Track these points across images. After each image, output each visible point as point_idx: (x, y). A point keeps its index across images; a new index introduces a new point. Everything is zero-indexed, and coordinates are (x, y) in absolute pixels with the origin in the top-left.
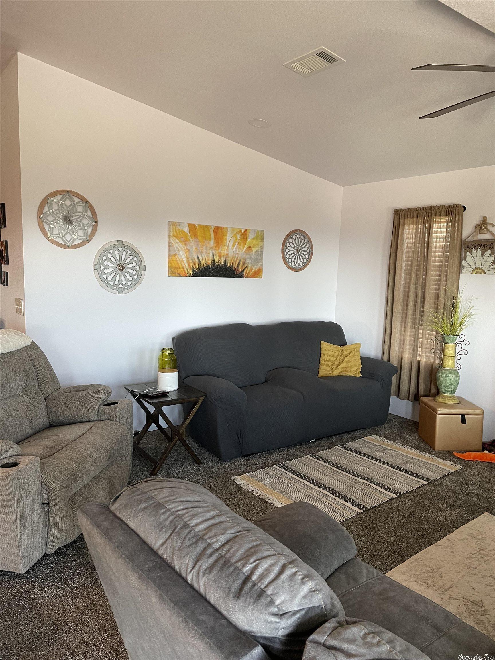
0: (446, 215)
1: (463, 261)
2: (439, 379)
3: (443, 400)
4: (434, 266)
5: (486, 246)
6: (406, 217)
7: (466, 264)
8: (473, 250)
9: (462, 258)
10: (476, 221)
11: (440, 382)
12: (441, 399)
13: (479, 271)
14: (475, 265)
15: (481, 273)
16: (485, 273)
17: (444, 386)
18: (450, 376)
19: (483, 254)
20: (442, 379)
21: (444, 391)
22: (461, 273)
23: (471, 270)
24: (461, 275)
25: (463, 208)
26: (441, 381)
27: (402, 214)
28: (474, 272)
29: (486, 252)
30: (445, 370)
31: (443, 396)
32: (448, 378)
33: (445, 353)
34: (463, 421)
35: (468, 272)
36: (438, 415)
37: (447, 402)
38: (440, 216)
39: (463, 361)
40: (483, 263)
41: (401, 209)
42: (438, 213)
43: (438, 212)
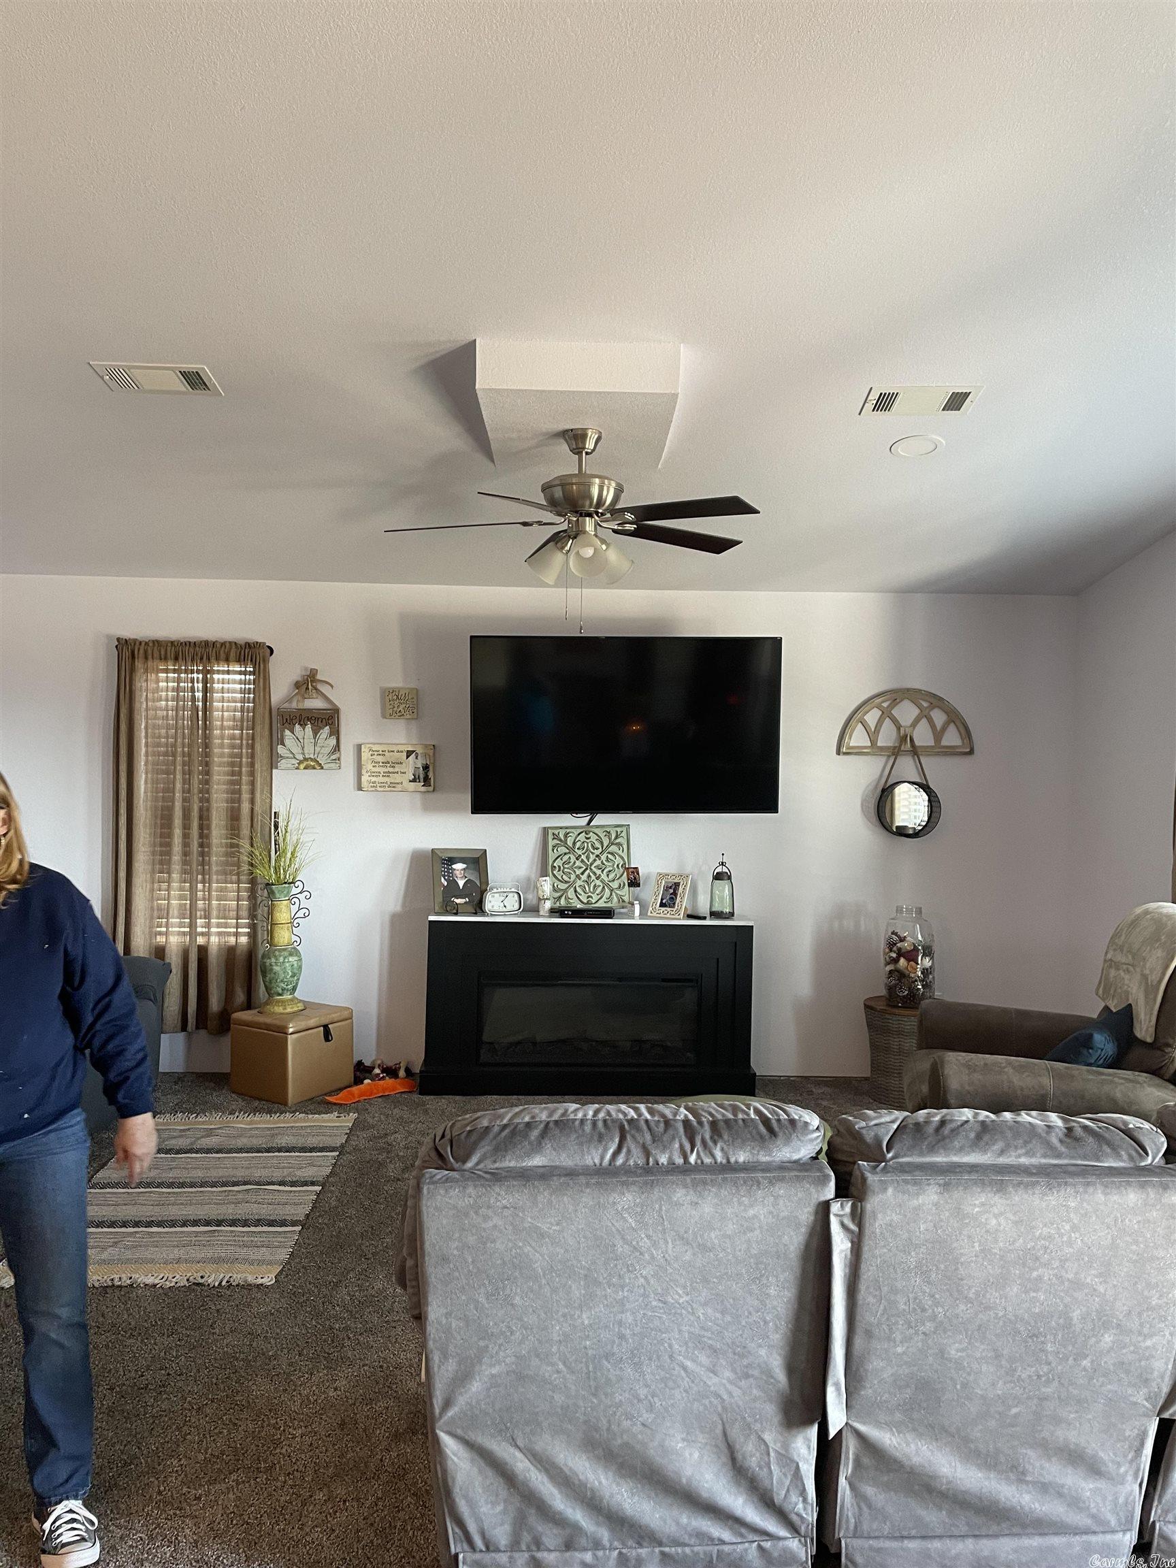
0: (239, 661)
1: (279, 746)
2: (272, 970)
3: (281, 1008)
4: (222, 755)
5: (320, 720)
6: (150, 657)
7: (285, 751)
8: (297, 726)
9: (275, 740)
10: (296, 675)
11: (273, 975)
12: (276, 1008)
13: (311, 764)
14: (303, 754)
15: (314, 768)
16: (322, 768)
17: (282, 981)
18: (291, 959)
19: (315, 733)
20: (276, 968)
21: (280, 992)
22: (277, 768)
23: (295, 762)
24: (274, 771)
25: (269, 650)
26: (275, 973)
27: (139, 650)
28: (302, 766)
29: (321, 731)
30: (280, 950)
31: (278, 1001)
32: (287, 965)
33: (274, 918)
34: (327, 1035)
35: (289, 765)
36: (289, 1036)
37: (289, 1010)
38: (227, 660)
39: (304, 928)
40: (318, 749)
41: (135, 641)
42: (223, 656)
43: (222, 652)
